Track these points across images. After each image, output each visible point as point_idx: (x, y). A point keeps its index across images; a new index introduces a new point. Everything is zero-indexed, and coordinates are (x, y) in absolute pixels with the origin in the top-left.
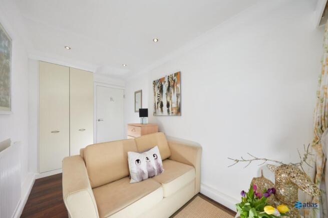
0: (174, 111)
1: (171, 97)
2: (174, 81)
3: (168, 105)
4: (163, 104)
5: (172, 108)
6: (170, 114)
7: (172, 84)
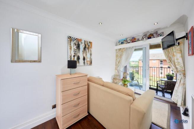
0: (89, 63)
1: (86, 54)
2: (89, 45)
3: (84, 59)
4: (80, 57)
5: (87, 61)
6: (86, 65)
7: (87, 46)
